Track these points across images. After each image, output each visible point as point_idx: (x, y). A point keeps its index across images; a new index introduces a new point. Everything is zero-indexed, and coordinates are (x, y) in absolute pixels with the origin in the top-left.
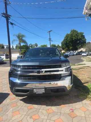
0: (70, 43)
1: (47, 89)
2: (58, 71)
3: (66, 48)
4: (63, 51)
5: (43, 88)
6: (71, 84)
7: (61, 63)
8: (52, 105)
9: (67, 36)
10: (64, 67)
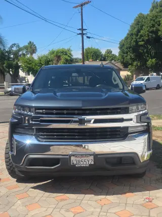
0: (150, 47)
1: (98, 156)
2: (122, 120)
3: (135, 63)
4: (124, 74)
5: (91, 155)
6: (149, 149)
7: (129, 104)
8: (107, 194)
9: (139, 23)
10: (135, 112)
